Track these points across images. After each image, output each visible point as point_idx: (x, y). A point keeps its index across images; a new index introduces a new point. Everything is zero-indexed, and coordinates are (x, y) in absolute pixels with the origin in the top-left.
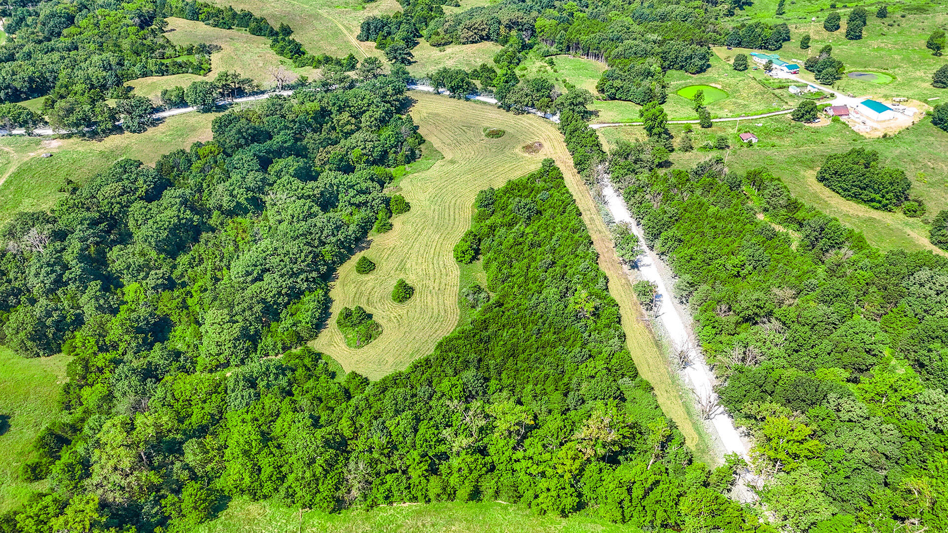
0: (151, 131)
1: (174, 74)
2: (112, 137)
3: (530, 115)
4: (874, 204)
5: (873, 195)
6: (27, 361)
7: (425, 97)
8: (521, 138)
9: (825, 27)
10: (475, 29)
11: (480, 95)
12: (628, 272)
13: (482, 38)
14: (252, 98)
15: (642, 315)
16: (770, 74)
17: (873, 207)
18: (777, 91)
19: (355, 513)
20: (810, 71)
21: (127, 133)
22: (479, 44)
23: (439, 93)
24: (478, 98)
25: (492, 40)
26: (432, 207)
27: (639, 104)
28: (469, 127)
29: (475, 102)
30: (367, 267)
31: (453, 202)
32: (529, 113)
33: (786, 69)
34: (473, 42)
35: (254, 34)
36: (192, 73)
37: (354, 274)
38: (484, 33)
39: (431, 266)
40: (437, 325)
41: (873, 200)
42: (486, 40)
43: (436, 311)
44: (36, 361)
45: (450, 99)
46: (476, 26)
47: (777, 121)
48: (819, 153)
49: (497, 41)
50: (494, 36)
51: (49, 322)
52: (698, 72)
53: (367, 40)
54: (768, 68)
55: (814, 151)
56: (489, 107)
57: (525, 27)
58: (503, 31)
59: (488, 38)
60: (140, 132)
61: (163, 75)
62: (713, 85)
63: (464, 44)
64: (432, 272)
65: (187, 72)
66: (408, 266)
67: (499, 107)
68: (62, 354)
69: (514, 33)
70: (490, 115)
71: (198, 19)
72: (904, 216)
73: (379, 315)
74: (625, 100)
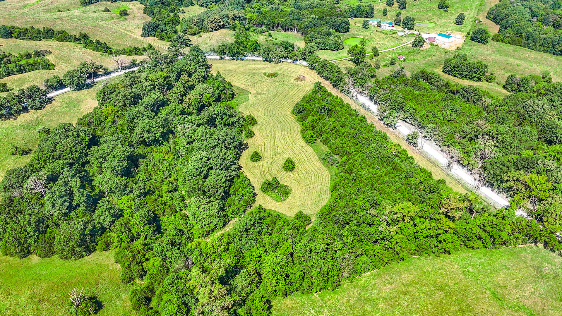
0: (48, 107)
1: (30, 71)
2: (22, 115)
3: (285, 63)
4: (474, 79)
5: (474, 75)
6: (77, 262)
7: (215, 62)
8: (289, 75)
9: (387, 4)
10: (215, 22)
11: (247, 57)
12: (393, 131)
13: (220, 27)
14: (104, 78)
15: (414, 150)
16: (382, 28)
17: (475, 81)
18: (392, 35)
19: (345, 286)
20: (398, 25)
21: (31, 111)
22: (218, 31)
23: (222, 59)
24: (247, 58)
25: (226, 28)
26: (271, 119)
27: (333, 50)
28: (254, 74)
29: (247, 60)
30: (256, 157)
31: (280, 114)
32: (283, 62)
33: (388, 25)
34: (215, 30)
35: (62, 42)
36: (43, 69)
37: (251, 163)
38: (221, 24)
39: (294, 148)
40: (320, 178)
41: (474, 77)
42: (222, 28)
43: (315, 172)
44: (82, 260)
45: (231, 61)
46: (216, 20)
47: (406, 48)
48: (435, 60)
49: (228, 28)
50: (226, 25)
51: (87, 231)
52: (346, 32)
53: (149, 36)
54: (379, 25)
55: (433, 59)
56: (258, 62)
57: (242, 18)
58: (231, 22)
59: (223, 27)
60: (40, 109)
61: (22, 73)
62: (359, 37)
63: (210, 31)
64: (297, 152)
65: (39, 69)
66: (280, 151)
67: (264, 61)
68: (97, 252)
69: (237, 22)
70: (262, 66)
71: (11, 37)
72: (487, 83)
73: (282, 181)
74: (324, 49)
